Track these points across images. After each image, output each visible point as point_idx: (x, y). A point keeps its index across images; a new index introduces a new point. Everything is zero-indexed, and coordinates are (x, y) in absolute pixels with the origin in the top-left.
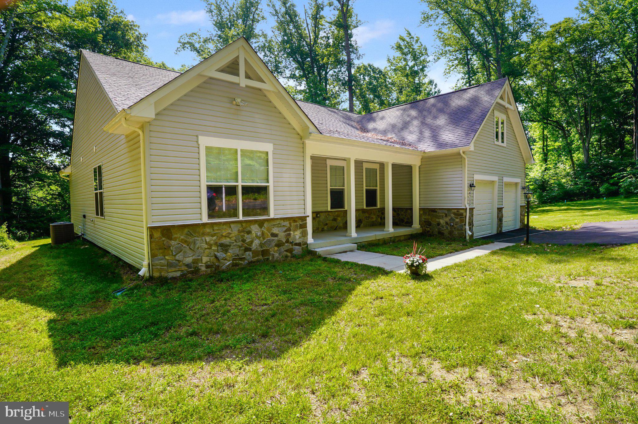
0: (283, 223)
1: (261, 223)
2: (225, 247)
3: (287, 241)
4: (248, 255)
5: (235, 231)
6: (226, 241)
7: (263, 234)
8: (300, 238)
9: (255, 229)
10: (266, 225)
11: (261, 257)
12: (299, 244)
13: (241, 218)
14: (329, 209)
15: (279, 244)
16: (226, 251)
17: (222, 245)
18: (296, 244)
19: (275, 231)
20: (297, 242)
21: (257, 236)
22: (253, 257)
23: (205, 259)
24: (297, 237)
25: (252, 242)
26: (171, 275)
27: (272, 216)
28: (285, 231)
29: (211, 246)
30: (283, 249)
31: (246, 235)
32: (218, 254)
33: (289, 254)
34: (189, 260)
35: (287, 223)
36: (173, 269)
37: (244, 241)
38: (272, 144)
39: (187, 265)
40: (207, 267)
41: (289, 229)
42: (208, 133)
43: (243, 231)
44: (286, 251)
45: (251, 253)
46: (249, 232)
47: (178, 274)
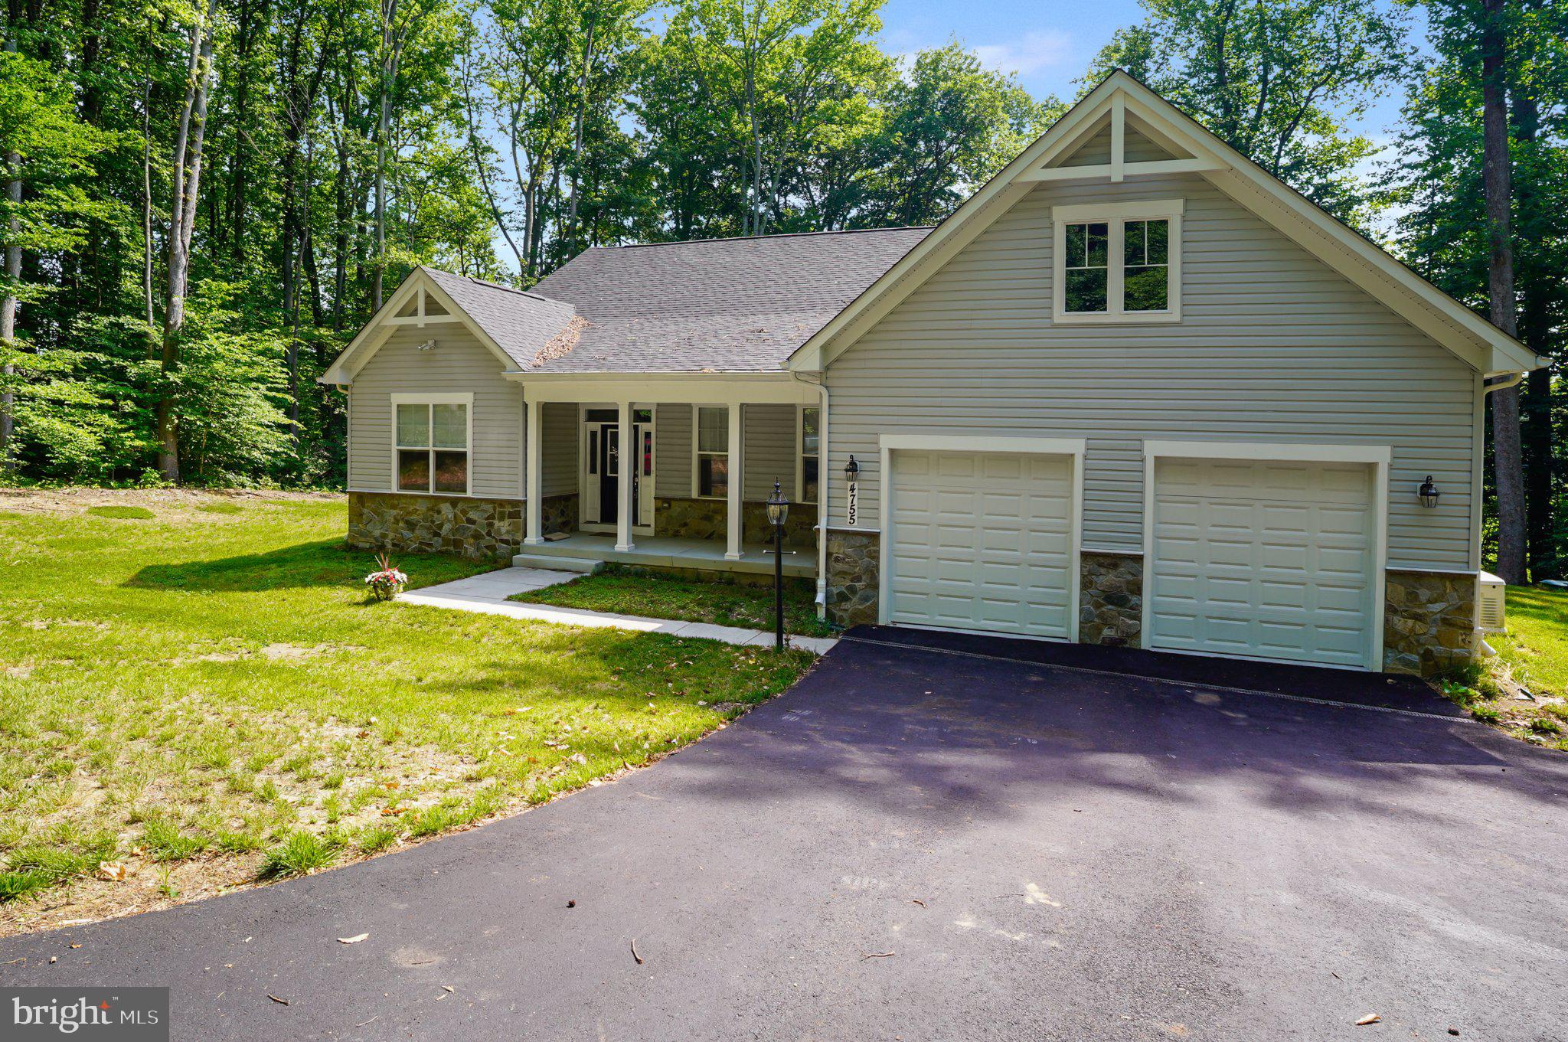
0: (484, 506)
1: (454, 502)
2: (411, 526)
3: (489, 534)
4: (437, 541)
5: (422, 507)
6: (414, 517)
7: (455, 516)
8: (508, 532)
9: (446, 509)
10: (460, 506)
11: (452, 548)
12: (506, 542)
13: (431, 492)
14: (695, 494)
15: (477, 536)
16: (413, 531)
17: (407, 522)
18: (503, 541)
19: (472, 515)
20: (505, 537)
21: (447, 518)
22: (443, 546)
23: (391, 535)
24: (503, 530)
25: (441, 526)
26: (361, 545)
27: (469, 494)
28: (487, 519)
29: (397, 521)
30: (483, 543)
31: (436, 515)
32: (405, 532)
33: (489, 553)
34: (377, 533)
35: (489, 507)
36: (363, 539)
37: (433, 522)
38: (471, 395)
39: (376, 539)
40: (394, 545)
41: (492, 517)
42: (401, 389)
43: (432, 510)
44: (487, 547)
45: (440, 540)
46: (439, 512)
47: (367, 546)
